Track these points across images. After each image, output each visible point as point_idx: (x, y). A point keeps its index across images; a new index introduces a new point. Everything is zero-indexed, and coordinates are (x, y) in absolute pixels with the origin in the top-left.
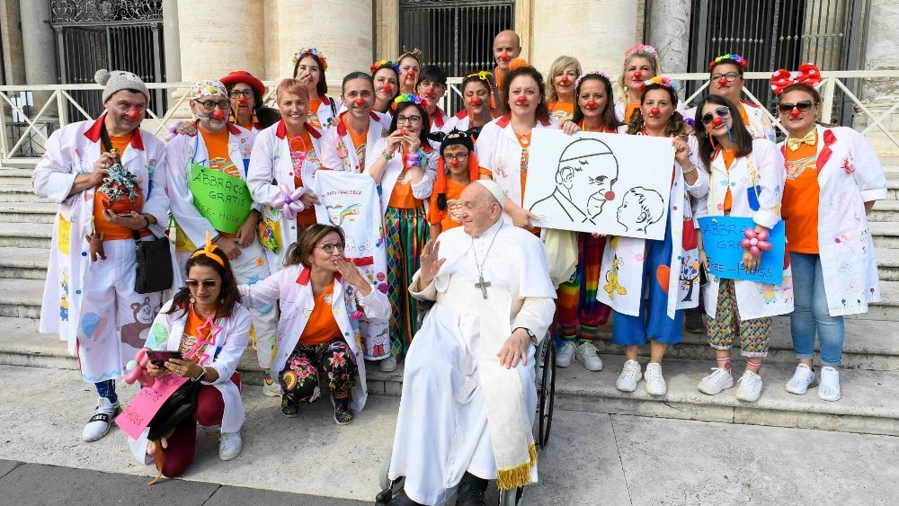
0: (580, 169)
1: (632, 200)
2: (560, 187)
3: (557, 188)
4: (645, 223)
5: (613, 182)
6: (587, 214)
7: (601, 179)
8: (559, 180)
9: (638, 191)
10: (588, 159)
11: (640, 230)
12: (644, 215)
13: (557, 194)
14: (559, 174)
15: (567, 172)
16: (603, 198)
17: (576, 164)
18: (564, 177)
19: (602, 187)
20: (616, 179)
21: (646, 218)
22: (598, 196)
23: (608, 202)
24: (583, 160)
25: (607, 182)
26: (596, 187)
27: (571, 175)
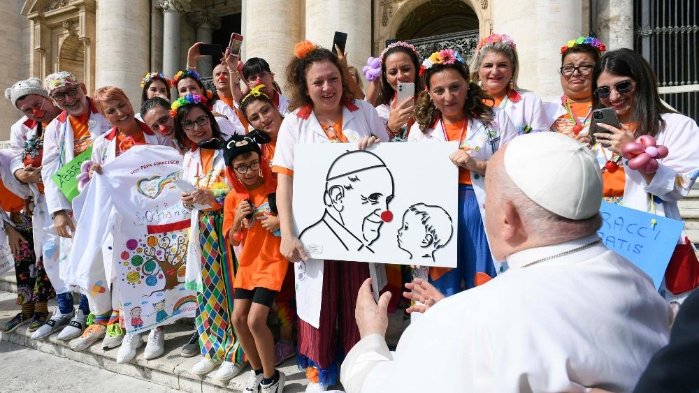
0: (349, 188)
1: (414, 220)
2: (331, 210)
3: (326, 211)
4: (432, 247)
5: (389, 200)
6: (362, 239)
7: (375, 197)
8: (329, 202)
9: (419, 208)
10: (358, 174)
11: (427, 256)
12: (429, 238)
13: (327, 218)
14: (327, 195)
15: (336, 191)
16: (380, 219)
17: (345, 181)
18: (334, 197)
19: (376, 206)
20: (393, 195)
21: (432, 240)
22: (373, 218)
23: (385, 224)
24: (353, 176)
25: (382, 200)
26: (370, 207)
27: (342, 195)
